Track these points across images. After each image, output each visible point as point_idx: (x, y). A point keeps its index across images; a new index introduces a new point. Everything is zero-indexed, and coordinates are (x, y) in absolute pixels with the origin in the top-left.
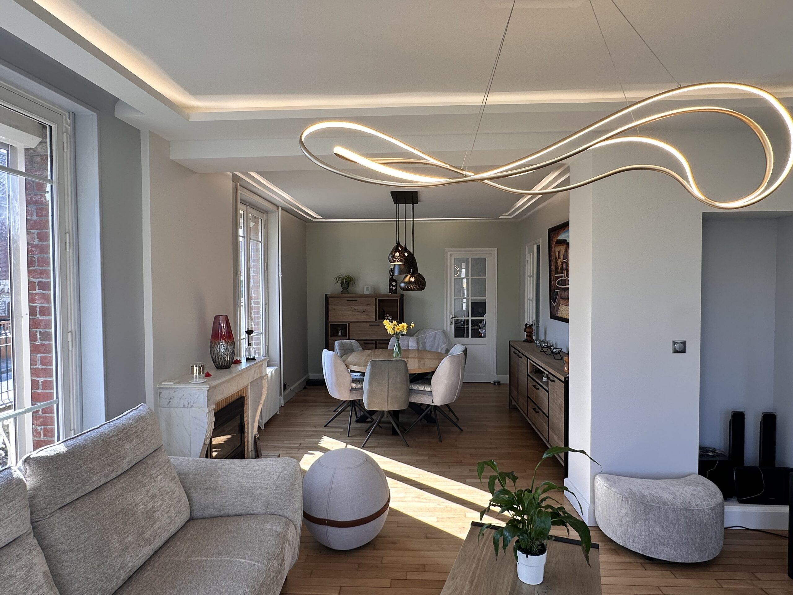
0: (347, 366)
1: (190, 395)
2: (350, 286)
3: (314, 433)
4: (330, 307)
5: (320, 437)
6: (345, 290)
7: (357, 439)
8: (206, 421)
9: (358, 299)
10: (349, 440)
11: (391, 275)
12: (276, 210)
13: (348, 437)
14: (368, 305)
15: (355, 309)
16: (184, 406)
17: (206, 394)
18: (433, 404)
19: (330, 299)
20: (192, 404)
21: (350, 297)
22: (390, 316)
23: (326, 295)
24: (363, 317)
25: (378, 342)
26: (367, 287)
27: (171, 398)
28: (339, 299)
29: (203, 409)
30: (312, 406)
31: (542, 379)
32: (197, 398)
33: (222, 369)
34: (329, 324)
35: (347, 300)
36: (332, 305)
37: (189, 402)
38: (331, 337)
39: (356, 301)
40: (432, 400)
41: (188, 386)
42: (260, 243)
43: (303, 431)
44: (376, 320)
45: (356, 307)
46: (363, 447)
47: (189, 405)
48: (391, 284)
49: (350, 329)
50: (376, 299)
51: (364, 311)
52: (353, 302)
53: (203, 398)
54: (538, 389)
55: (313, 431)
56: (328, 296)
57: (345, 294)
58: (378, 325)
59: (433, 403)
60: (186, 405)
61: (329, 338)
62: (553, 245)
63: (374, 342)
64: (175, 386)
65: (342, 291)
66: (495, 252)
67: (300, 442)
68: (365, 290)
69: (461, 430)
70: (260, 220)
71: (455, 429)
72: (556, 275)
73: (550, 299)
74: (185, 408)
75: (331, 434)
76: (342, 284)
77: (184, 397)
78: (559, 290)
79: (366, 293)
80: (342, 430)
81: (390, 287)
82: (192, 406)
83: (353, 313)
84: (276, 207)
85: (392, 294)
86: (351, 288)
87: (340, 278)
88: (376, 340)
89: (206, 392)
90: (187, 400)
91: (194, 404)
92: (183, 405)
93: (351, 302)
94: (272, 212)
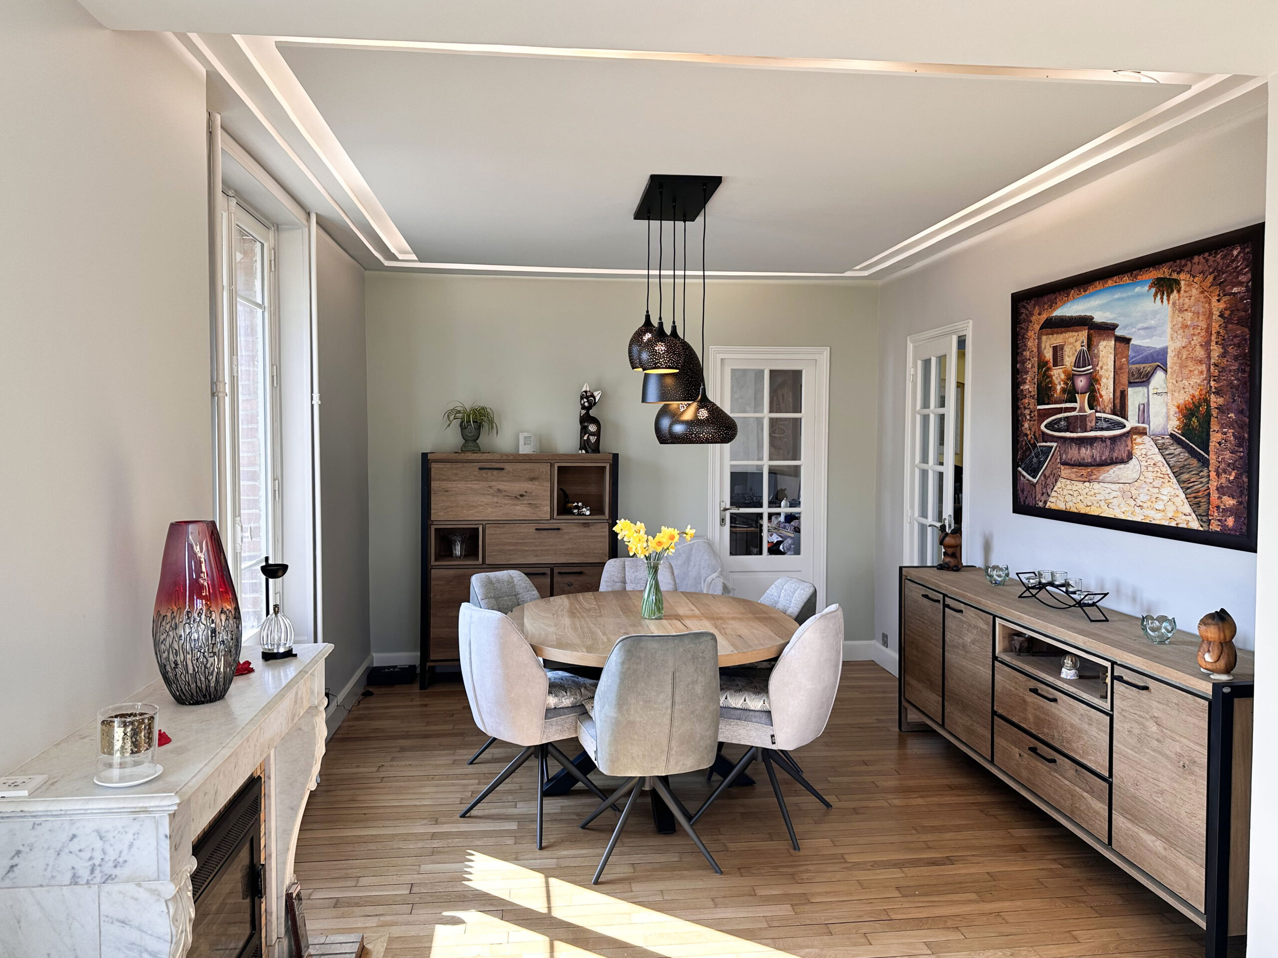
0: (536, 650)
1: (101, 838)
2: (483, 431)
3: (436, 844)
4: (434, 485)
5: (463, 858)
6: (471, 444)
7: (570, 854)
8: (164, 926)
9: (507, 466)
10: (548, 859)
11: (583, 407)
12: (305, 222)
13: (541, 848)
14: (532, 479)
15: (499, 490)
16: (75, 881)
17: (166, 829)
18: (774, 747)
19: (434, 467)
20: (108, 868)
21: (487, 461)
22: (585, 505)
23: (424, 456)
24: (520, 510)
25: (556, 571)
26: (526, 434)
27: (18, 853)
28: (460, 465)
29: (154, 885)
30: (403, 749)
31: (1060, 673)
32: (131, 845)
33: (197, 703)
34: (433, 528)
35: (480, 469)
36: (439, 480)
37: (97, 862)
38: (436, 560)
39: (503, 469)
40: (773, 736)
41: (90, 806)
42: (260, 311)
43: (405, 838)
44: (552, 517)
45: (502, 486)
46: (597, 882)
47: (97, 872)
48: (584, 430)
49: (487, 541)
50: (552, 465)
51: (522, 496)
52: (495, 472)
53: (153, 842)
54: (1055, 700)
55: (434, 836)
56: (430, 456)
57: (474, 452)
58: (559, 529)
59: (774, 743)
60: (85, 874)
61: (433, 563)
62: (1030, 334)
63: (548, 571)
64: (38, 807)
65: (464, 445)
66: (823, 356)
67: (408, 879)
68: (521, 442)
69: (828, 805)
70: (258, 245)
71: (809, 801)
72: (1039, 407)
73: (1015, 465)
74: (78, 889)
75: (491, 841)
76: (463, 427)
77: (74, 846)
78: (1055, 444)
79: (524, 450)
80: (513, 826)
81: (581, 437)
82: (109, 879)
83: (495, 500)
84: (301, 216)
85: (587, 452)
86: (483, 440)
87: (459, 412)
88: (552, 567)
89: (166, 821)
90: (86, 855)
91: (117, 871)
92: (69, 875)
93: (489, 472)
94: (293, 226)
